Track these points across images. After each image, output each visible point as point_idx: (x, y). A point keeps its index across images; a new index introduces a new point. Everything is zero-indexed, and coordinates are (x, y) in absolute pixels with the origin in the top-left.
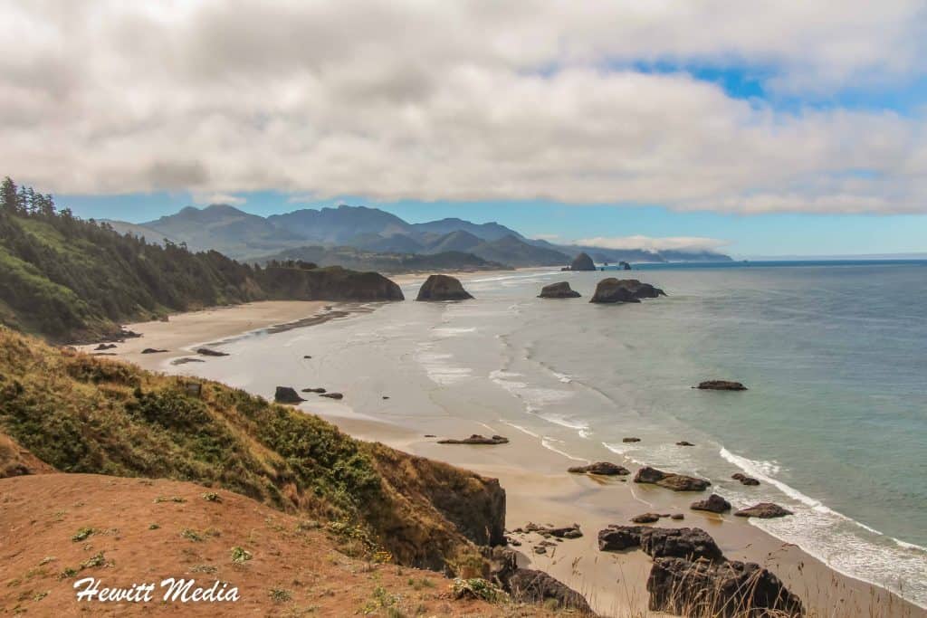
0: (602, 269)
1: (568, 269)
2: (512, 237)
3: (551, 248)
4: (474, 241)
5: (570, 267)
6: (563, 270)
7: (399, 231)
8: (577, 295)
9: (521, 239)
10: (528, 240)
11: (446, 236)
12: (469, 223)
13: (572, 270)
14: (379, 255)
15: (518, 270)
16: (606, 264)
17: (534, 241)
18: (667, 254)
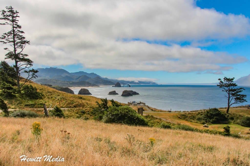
0: (123, 87)
1: (114, 87)
2: (98, 77)
3: (109, 80)
4: (88, 78)
5: (114, 86)
6: (113, 86)
7: (67, 75)
8: (118, 94)
9: (100, 77)
10: (103, 78)
11: (80, 77)
12: (86, 73)
13: (115, 86)
14: (62, 81)
15: (101, 86)
16: (124, 85)
17: (104, 78)
18: (140, 82)
